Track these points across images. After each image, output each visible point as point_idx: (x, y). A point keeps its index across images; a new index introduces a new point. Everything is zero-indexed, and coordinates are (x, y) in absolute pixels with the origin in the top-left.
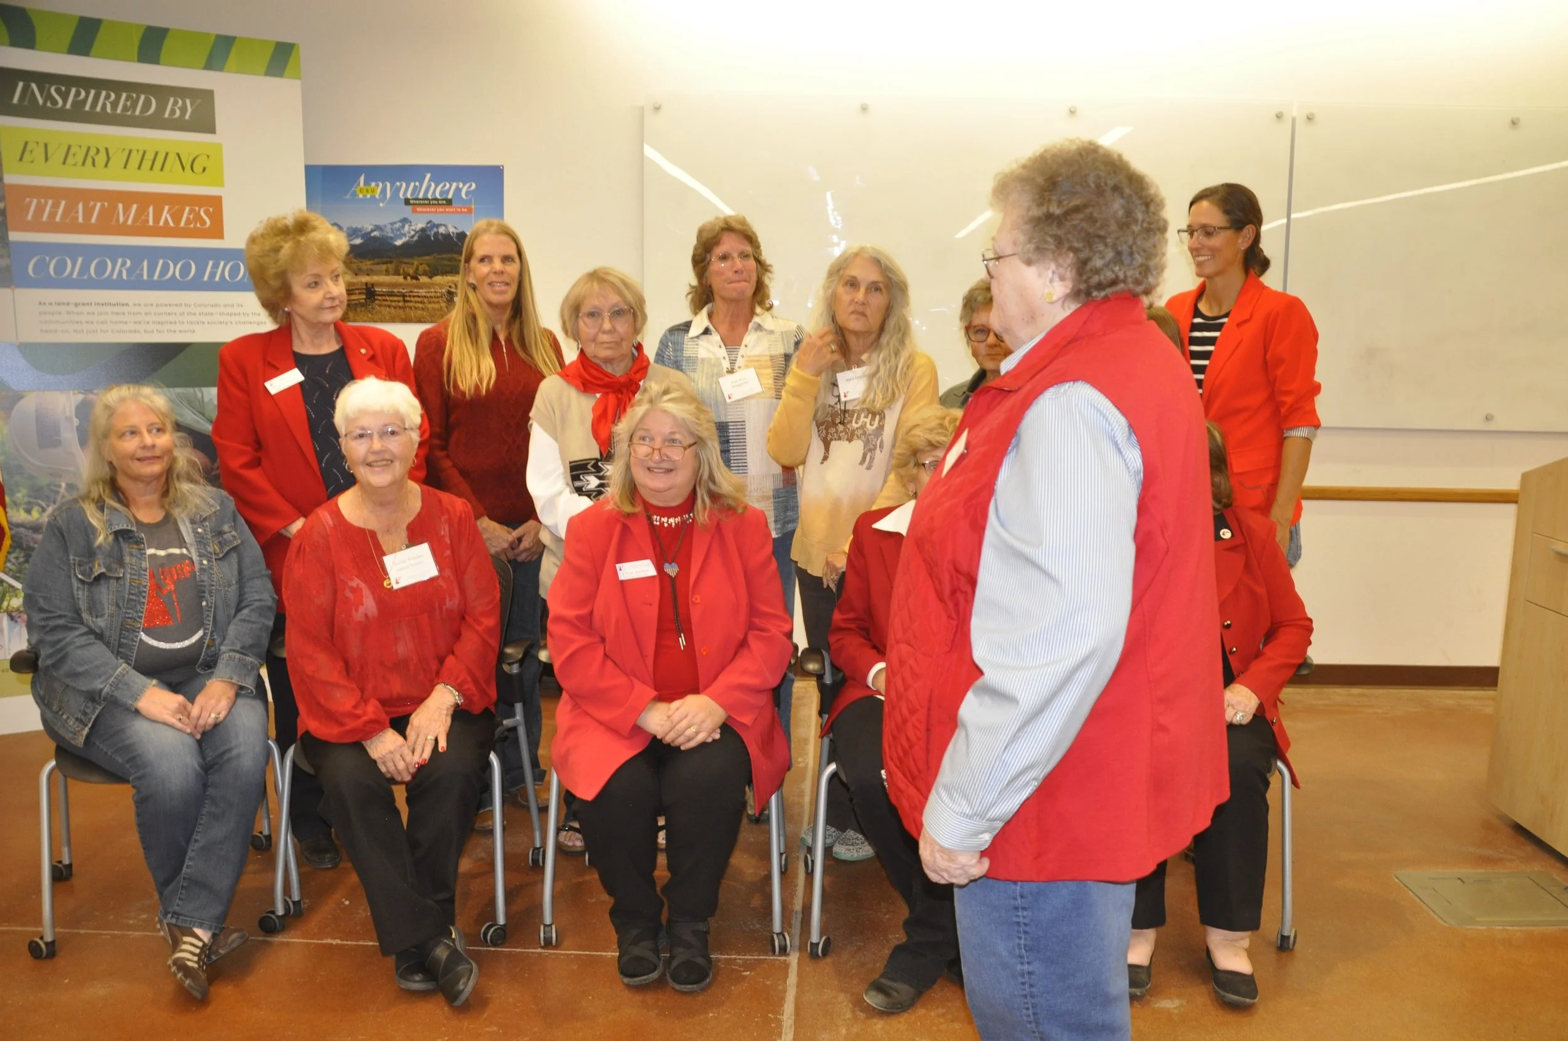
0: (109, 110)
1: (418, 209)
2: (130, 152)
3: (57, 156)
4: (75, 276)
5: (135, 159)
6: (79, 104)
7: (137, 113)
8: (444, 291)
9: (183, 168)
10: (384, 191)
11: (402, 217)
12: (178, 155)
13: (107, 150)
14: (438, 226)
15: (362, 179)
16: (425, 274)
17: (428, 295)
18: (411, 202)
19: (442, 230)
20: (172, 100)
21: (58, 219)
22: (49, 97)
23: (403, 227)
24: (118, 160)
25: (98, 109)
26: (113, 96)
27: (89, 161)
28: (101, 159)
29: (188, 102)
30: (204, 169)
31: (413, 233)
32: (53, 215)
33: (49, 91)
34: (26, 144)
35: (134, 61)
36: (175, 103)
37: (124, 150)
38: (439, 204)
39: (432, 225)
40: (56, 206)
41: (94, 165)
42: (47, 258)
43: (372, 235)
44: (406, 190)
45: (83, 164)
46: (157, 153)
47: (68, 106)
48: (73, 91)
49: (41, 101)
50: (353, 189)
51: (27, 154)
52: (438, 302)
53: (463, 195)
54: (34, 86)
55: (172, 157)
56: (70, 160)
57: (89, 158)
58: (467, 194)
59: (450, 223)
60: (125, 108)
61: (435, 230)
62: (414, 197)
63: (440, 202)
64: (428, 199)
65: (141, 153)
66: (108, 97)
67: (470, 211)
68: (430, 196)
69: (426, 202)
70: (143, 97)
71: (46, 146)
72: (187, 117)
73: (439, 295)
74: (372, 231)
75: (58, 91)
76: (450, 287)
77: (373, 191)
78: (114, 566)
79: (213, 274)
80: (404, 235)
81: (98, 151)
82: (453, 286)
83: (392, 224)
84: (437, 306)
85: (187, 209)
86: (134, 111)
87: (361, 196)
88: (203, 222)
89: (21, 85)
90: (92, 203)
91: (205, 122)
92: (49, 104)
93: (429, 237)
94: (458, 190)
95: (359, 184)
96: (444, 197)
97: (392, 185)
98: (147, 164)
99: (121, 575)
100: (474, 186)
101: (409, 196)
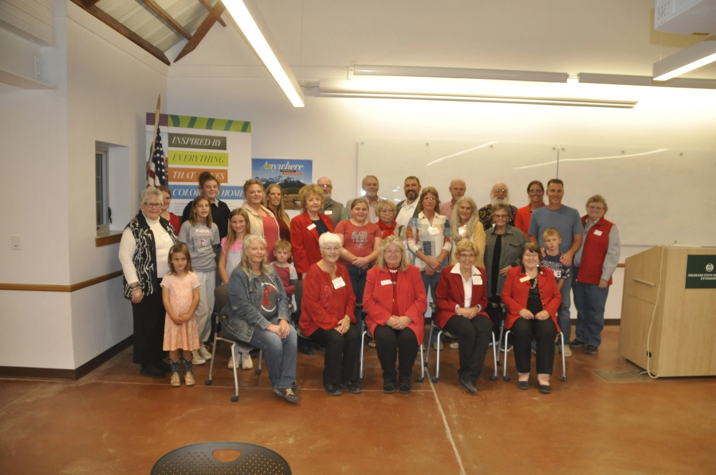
0: (197, 144)
1: (284, 173)
2: (202, 156)
3: (183, 158)
4: (185, 195)
5: (204, 158)
6: (190, 142)
7: (205, 144)
8: (292, 199)
9: (217, 161)
10: (274, 167)
11: (278, 175)
12: (216, 157)
13: (196, 156)
14: (291, 178)
15: (266, 163)
16: (286, 193)
17: (287, 200)
18: (282, 171)
19: (292, 180)
20: (215, 140)
21: (182, 177)
22: (182, 141)
23: (279, 178)
24: (199, 159)
25: (195, 144)
26: (199, 140)
27: (191, 160)
28: (194, 159)
29: (219, 140)
30: (223, 161)
31: (282, 180)
32: (181, 176)
33: (182, 138)
34: (175, 155)
35: (204, 129)
36: (216, 141)
37: (201, 156)
38: (291, 171)
39: (289, 178)
40: (182, 174)
41: (192, 161)
42: (178, 190)
43: (269, 181)
44: (281, 167)
45: (190, 160)
46: (210, 157)
47: (187, 143)
48: (188, 138)
49: (179, 142)
50: (263, 166)
51: (175, 158)
52: (290, 203)
53: (299, 169)
54: (178, 138)
55: (214, 158)
56: (186, 159)
57: (191, 159)
58: (301, 168)
59: (295, 178)
60: (202, 143)
61: (290, 180)
62: (284, 169)
63: (292, 171)
64: (287, 170)
65: (205, 156)
66: (197, 140)
67: (301, 174)
68: (288, 169)
69: (287, 171)
70: (207, 140)
71: (180, 155)
72: (219, 145)
73: (290, 200)
74: (269, 180)
75: (184, 139)
76: (294, 198)
77: (270, 167)
78: (254, 288)
79: (224, 194)
80: (280, 181)
81: (194, 156)
82: (295, 197)
83: (276, 178)
84: (289, 204)
85: (218, 174)
86: (204, 144)
87: (266, 168)
88: (222, 178)
89: (175, 137)
90: (191, 172)
91: (223, 147)
92: (181, 143)
93: (288, 182)
94: (298, 168)
95: (265, 165)
96: (293, 169)
97: (276, 165)
98: (207, 160)
99: (256, 291)
100: (303, 166)
101: (282, 169)
